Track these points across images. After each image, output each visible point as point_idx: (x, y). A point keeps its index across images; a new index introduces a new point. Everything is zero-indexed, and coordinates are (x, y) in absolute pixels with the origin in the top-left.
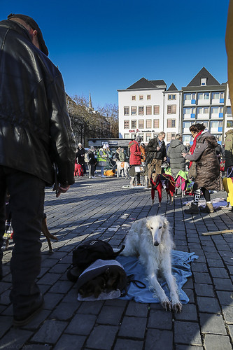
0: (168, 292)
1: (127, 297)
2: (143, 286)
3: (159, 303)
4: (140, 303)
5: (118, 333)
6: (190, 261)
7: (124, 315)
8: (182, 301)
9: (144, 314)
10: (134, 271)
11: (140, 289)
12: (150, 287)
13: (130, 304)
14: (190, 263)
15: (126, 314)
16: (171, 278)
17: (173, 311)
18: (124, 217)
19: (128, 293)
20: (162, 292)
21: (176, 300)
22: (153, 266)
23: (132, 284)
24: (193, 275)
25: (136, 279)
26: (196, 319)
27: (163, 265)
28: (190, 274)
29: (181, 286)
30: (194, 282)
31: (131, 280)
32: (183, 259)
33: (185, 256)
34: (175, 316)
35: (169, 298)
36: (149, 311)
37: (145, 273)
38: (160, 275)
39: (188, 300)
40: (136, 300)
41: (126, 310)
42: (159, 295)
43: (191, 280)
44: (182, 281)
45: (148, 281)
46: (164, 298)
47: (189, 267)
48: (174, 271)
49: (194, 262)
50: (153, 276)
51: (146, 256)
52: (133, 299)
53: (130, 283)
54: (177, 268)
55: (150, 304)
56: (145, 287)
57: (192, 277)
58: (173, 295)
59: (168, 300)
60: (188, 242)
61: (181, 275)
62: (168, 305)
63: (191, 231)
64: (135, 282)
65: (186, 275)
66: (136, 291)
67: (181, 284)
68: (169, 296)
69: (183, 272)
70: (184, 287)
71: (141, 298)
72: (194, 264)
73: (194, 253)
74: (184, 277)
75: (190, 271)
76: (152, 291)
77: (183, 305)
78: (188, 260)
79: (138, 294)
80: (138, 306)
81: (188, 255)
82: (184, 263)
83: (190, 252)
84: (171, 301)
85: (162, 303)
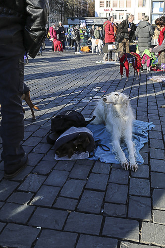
0: (127, 155)
1: (94, 158)
3: (120, 164)
4: (104, 163)
5: (85, 186)
7: (91, 172)
8: (138, 162)
9: (107, 171)
10: (101, 137)
11: (104, 152)
12: (114, 151)
13: (96, 164)
14: (148, 131)
15: (93, 171)
16: (131, 144)
17: (130, 170)
18: (96, 89)
19: (95, 155)
20: (123, 155)
21: (133, 162)
22: (117, 135)
23: (99, 148)
24: (149, 141)
25: (102, 143)
26: (148, 176)
27: (125, 135)
28: (147, 140)
30: (150, 147)
31: (98, 144)
32: (142, 128)
33: (144, 125)
34: (132, 174)
35: (128, 160)
36: (111, 169)
37: (110, 138)
39: (143, 162)
40: (101, 161)
41: (92, 168)
42: (120, 157)
43: (147, 145)
44: (139, 146)
45: (112, 146)
46: (124, 160)
47: (146, 135)
48: (134, 138)
49: (151, 130)
50: (116, 143)
52: (99, 160)
53: (97, 146)
54: (137, 135)
55: (112, 164)
56: (109, 150)
57: (149, 143)
59: (126, 162)
60: (148, 113)
61: (139, 141)
62: (126, 166)
63: (152, 104)
64: (101, 146)
66: (102, 153)
67: (139, 149)
68: (128, 158)
69: (141, 138)
70: (141, 152)
71: (105, 160)
72: (151, 132)
73: (152, 123)
74: (141, 142)
75: (146, 138)
76: (114, 154)
77: (138, 165)
78: (147, 128)
79: (103, 156)
80: (102, 165)
81: (147, 124)
82: (143, 131)
83: (148, 122)
84: (129, 163)
85: (122, 164)
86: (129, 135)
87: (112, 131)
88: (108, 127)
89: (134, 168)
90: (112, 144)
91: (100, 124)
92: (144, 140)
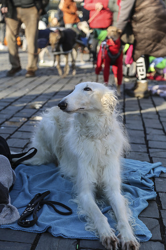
0: (114, 221)
1: (36, 228)
2: (66, 211)
3: (97, 240)
4: (61, 237)
6: (152, 174)
8: (139, 236)
10: (50, 187)
11: (58, 216)
12: (81, 212)
13: (43, 239)
14: (153, 178)
16: (119, 200)
19: (39, 221)
20: (102, 221)
21: (129, 235)
22: (87, 178)
23: (46, 208)
24: (158, 197)
25: (53, 199)
27: (106, 178)
28: (153, 195)
29: (137, 214)
30: (160, 208)
31: (44, 200)
32: (140, 171)
33: (142, 168)
35: (117, 232)
37: (71, 186)
38: (100, 194)
39: (150, 236)
40: (54, 233)
41: (33, 248)
42: (98, 226)
43: (155, 205)
44: (138, 204)
45: (76, 204)
46: (106, 231)
47: (151, 184)
48: (125, 190)
49: (160, 177)
50: (87, 197)
51: (74, 160)
52: (48, 231)
53: (42, 205)
54: (130, 185)
55: (79, 240)
56: (70, 213)
57: (158, 200)
58: (123, 227)
59: (113, 235)
60: (148, 148)
61: (137, 196)
62: (113, 242)
63: (155, 132)
64: (52, 204)
65: (145, 195)
66: (54, 219)
67: (138, 210)
68: (115, 229)
69: (141, 191)
70: (142, 215)
71: (62, 230)
72: (160, 180)
73: (159, 163)
74: (141, 198)
75: (152, 191)
76: (83, 219)
77: (141, 242)
78: (150, 173)
79: (58, 224)
80: (56, 243)
81: (149, 166)
82: (142, 178)
83: (152, 162)
84: (119, 237)
85: (102, 240)
89: (132, 247)
90: (75, 201)
91: (46, 164)
92: (148, 194)
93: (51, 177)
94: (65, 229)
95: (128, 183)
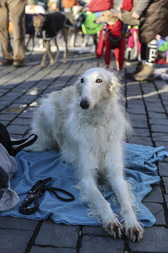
0: (117, 206)
1: (38, 215)
2: (69, 197)
3: (100, 226)
4: (63, 224)
6: (156, 159)
7: (31, 244)
8: (143, 221)
9: (71, 242)
10: (51, 174)
11: (60, 202)
12: (83, 199)
13: (44, 226)
14: (156, 163)
15: (37, 241)
16: (122, 185)
17: (125, 238)
19: (41, 208)
20: (105, 207)
21: (132, 221)
22: (89, 164)
23: (47, 195)
24: (162, 181)
25: (55, 186)
27: (108, 163)
28: (156, 179)
29: (140, 199)
30: (164, 192)
31: (46, 187)
32: (143, 156)
33: (145, 152)
34: (131, 245)
35: (120, 217)
36: (80, 238)
37: (73, 172)
38: (102, 180)
39: (154, 220)
40: (56, 220)
41: (35, 236)
42: (101, 212)
43: (159, 189)
44: (141, 189)
45: (78, 191)
47: (155, 169)
48: (127, 175)
49: (163, 161)
50: (89, 183)
52: (49, 218)
53: (43, 192)
54: (133, 170)
55: (81, 227)
56: (72, 199)
57: (161, 184)
58: (126, 212)
59: (116, 221)
60: (151, 132)
61: (140, 180)
62: (116, 228)
63: (157, 115)
64: (53, 191)
65: (148, 180)
66: (56, 206)
67: (141, 195)
68: (119, 214)
69: (144, 176)
70: (146, 200)
71: (64, 217)
72: (163, 164)
73: (163, 147)
74: (145, 183)
75: (156, 175)
76: (86, 205)
77: (145, 228)
78: (153, 157)
79: (60, 211)
80: (58, 230)
81: (152, 150)
82: (145, 163)
83: (155, 146)
84: (123, 223)
85: (105, 226)
86: (117, 164)
87: (76, 161)
88: (66, 153)
89: (136, 233)
90: (77, 187)
91: (47, 150)
92: (151, 179)
93: (52, 164)
94: (67, 215)
95: (131, 168)
